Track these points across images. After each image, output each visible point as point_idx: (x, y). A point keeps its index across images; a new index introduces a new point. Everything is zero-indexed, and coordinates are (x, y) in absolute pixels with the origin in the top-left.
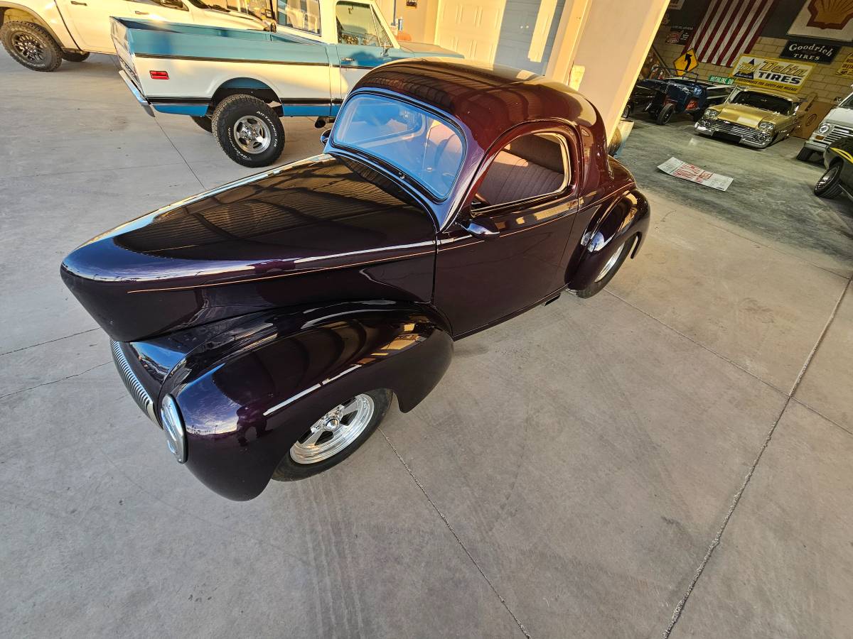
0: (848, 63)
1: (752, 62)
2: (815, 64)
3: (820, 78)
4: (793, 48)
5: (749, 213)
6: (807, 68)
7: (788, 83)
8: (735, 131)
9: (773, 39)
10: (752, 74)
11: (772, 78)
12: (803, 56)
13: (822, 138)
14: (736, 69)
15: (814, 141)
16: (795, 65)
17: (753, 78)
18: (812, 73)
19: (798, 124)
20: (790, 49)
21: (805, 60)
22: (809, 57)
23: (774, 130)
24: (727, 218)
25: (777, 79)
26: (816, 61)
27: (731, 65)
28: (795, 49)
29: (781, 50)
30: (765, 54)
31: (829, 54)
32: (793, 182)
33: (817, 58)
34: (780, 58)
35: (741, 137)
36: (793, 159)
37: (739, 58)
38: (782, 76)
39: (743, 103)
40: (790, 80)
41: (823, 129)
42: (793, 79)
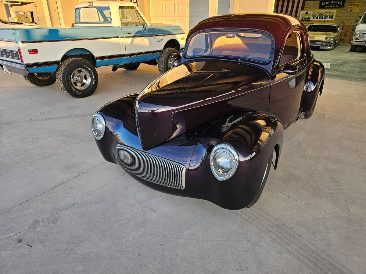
0: (351, 6)
1: (307, 13)
2: (337, 9)
3: (341, 15)
4: (324, 4)
5: (349, 75)
6: (334, 11)
7: (328, 19)
8: (315, 44)
9: (313, 1)
10: (309, 18)
11: (320, 18)
12: (330, 7)
13: (358, 39)
14: (300, 17)
15: (355, 41)
16: (328, 11)
17: (310, 20)
18: (337, 13)
19: (341, 36)
20: (322, 4)
21: (331, 8)
22: (333, 6)
23: (334, 40)
24: (341, 78)
25: (322, 18)
26: (337, 8)
27: (297, 16)
28: (325, 4)
29: (318, 5)
30: (312, 8)
31: (341, 3)
32: (357, 60)
33: (337, 6)
34: (319, 9)
35: (320, 46)
36: (349, 51)
37: (300, 12)
38: (324, 17)
39: (312, 31)
40: (328, 18)
41: (357, 35)
42: (330, 17)
